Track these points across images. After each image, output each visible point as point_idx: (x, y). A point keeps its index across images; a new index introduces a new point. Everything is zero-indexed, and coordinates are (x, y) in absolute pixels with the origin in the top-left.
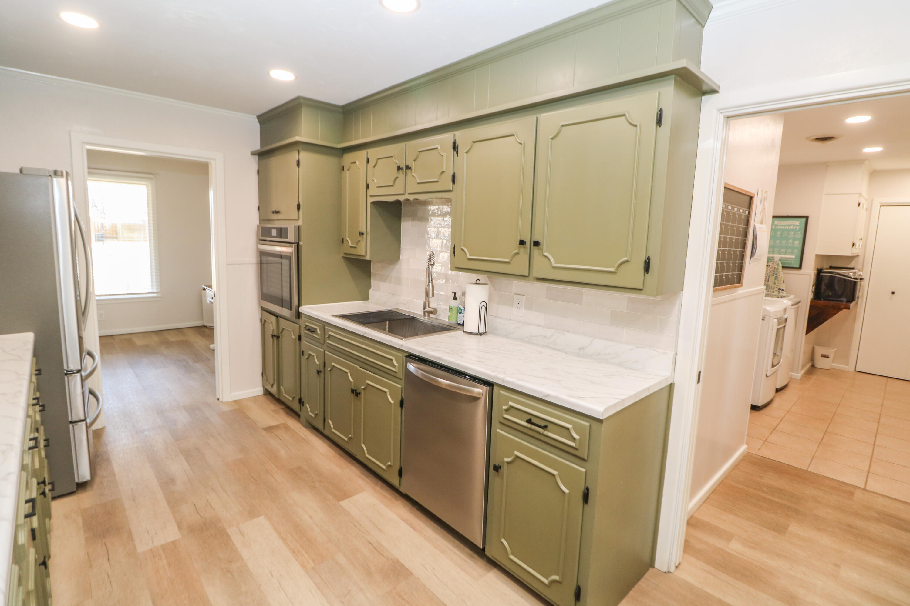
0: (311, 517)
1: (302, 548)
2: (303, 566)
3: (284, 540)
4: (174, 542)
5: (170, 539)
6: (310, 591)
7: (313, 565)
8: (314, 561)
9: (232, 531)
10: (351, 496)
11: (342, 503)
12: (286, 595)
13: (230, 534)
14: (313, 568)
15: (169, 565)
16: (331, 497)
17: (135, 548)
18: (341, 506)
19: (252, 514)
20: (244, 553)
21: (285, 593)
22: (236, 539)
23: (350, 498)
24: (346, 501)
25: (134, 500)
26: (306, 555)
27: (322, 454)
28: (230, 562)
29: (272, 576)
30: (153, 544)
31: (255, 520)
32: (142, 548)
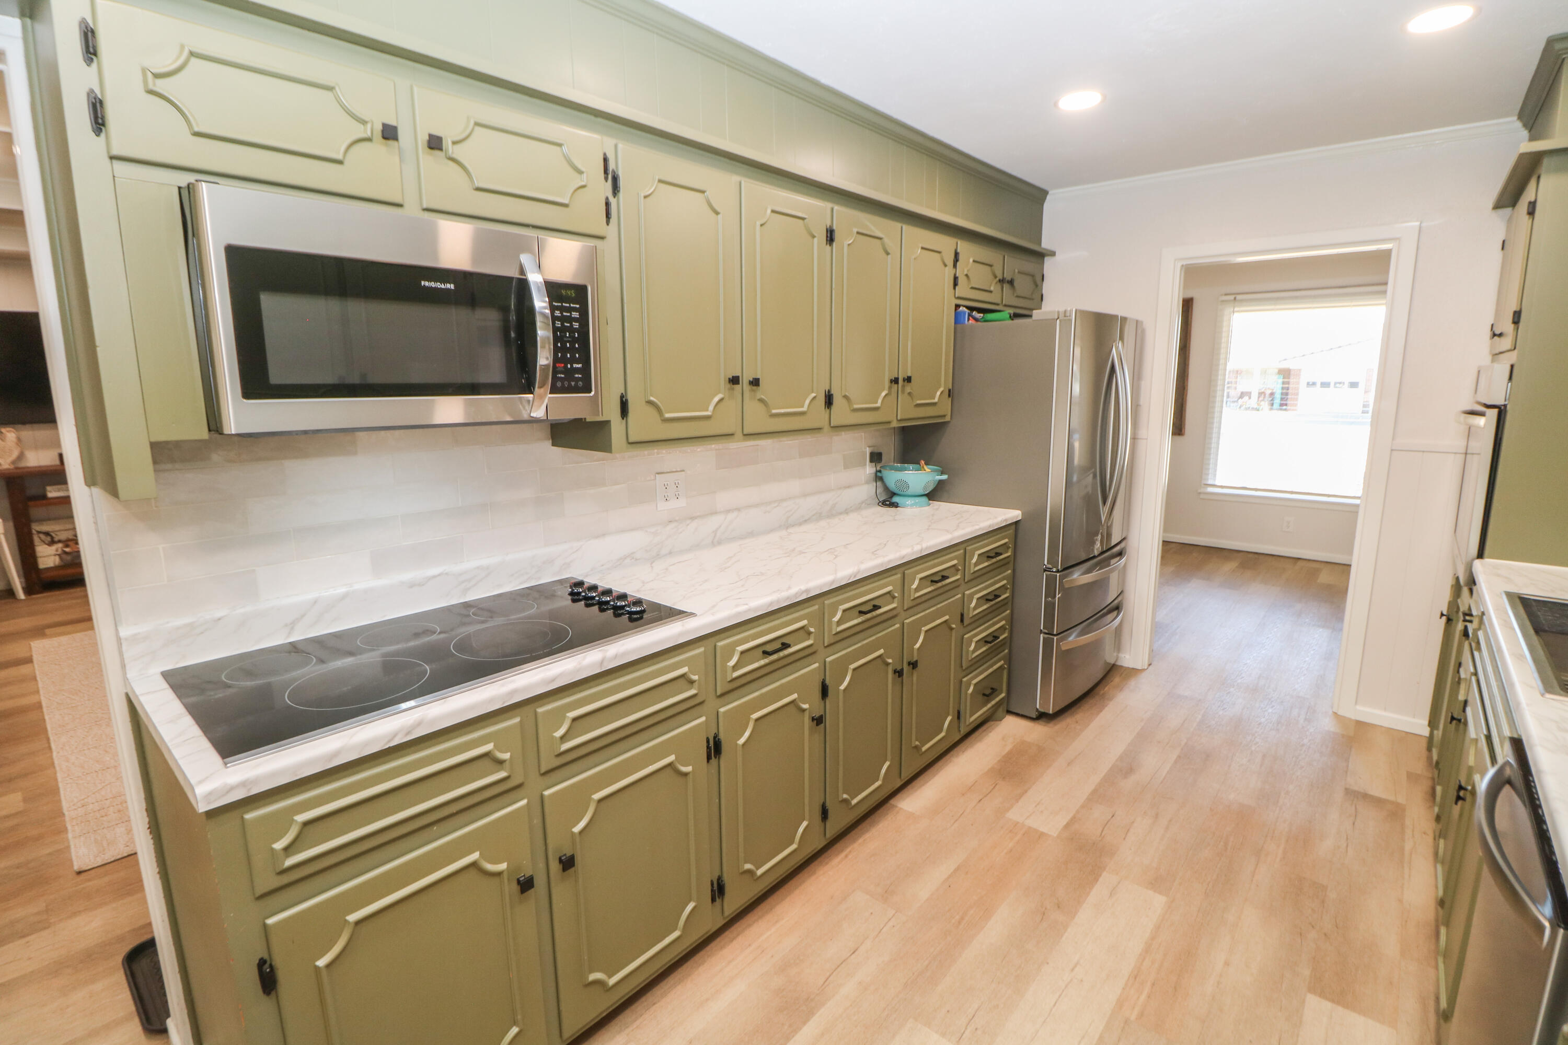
0: (1227, 964)
1: (1153, 984)
2: (1120, 1003)
3: (1147, 950)
4: (1042, 835)
5: (1043, 829)
6: (1083, 1037)
7: (1133, 1017)
8: (1141, 1015)
9: (1107, 879)
10: (1346, 1006)
11: (1313, 1002)
12: (1054, 1005)
13: (1101, 880)
14: (1127, 1021)
15: (1011, 851)
16: (1307, 972)
17: (1008, 810)
18: (1303, 1002)
19: (1157, 882)
20: (1085, 914)
21: (1056, 1003)
22: (1098, 892)
23: (1340, 1010)
24: (1327, 1005)
25: (1069, 764)
26: (1143, 997)
27: (1400, 901)
28: (1059, 907)
29: (1072, 970)
30: (1026, 819)
31: (1151, 892)
32: (1014, 815)
